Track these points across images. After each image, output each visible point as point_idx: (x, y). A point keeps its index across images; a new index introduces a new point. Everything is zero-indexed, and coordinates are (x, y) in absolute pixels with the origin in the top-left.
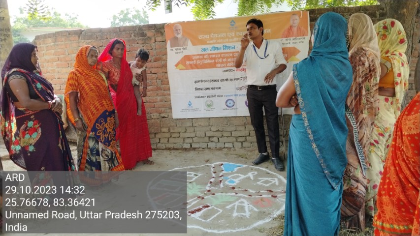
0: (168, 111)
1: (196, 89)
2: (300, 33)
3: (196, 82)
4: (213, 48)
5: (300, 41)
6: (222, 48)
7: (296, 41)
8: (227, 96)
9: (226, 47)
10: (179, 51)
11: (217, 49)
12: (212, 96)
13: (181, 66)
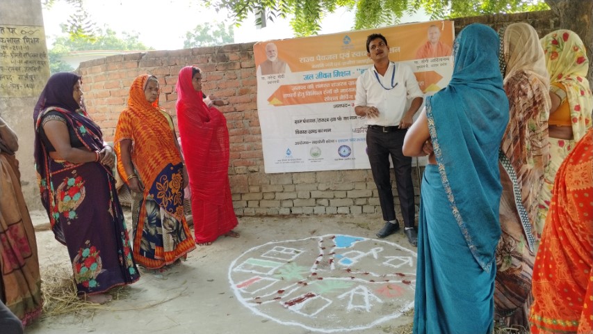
0: (259, 162)
1: (297, 132)
2: (442, 52)
3: (296, 122)
4: (320, 75)
5: (442, 62)
6: (332, 74)
7: (436, 63)
8: (340, 141)
9: (338, 74)
10: (273, 80)
11: (326, 76)
12: (320, 142)
13: (276, 101)
